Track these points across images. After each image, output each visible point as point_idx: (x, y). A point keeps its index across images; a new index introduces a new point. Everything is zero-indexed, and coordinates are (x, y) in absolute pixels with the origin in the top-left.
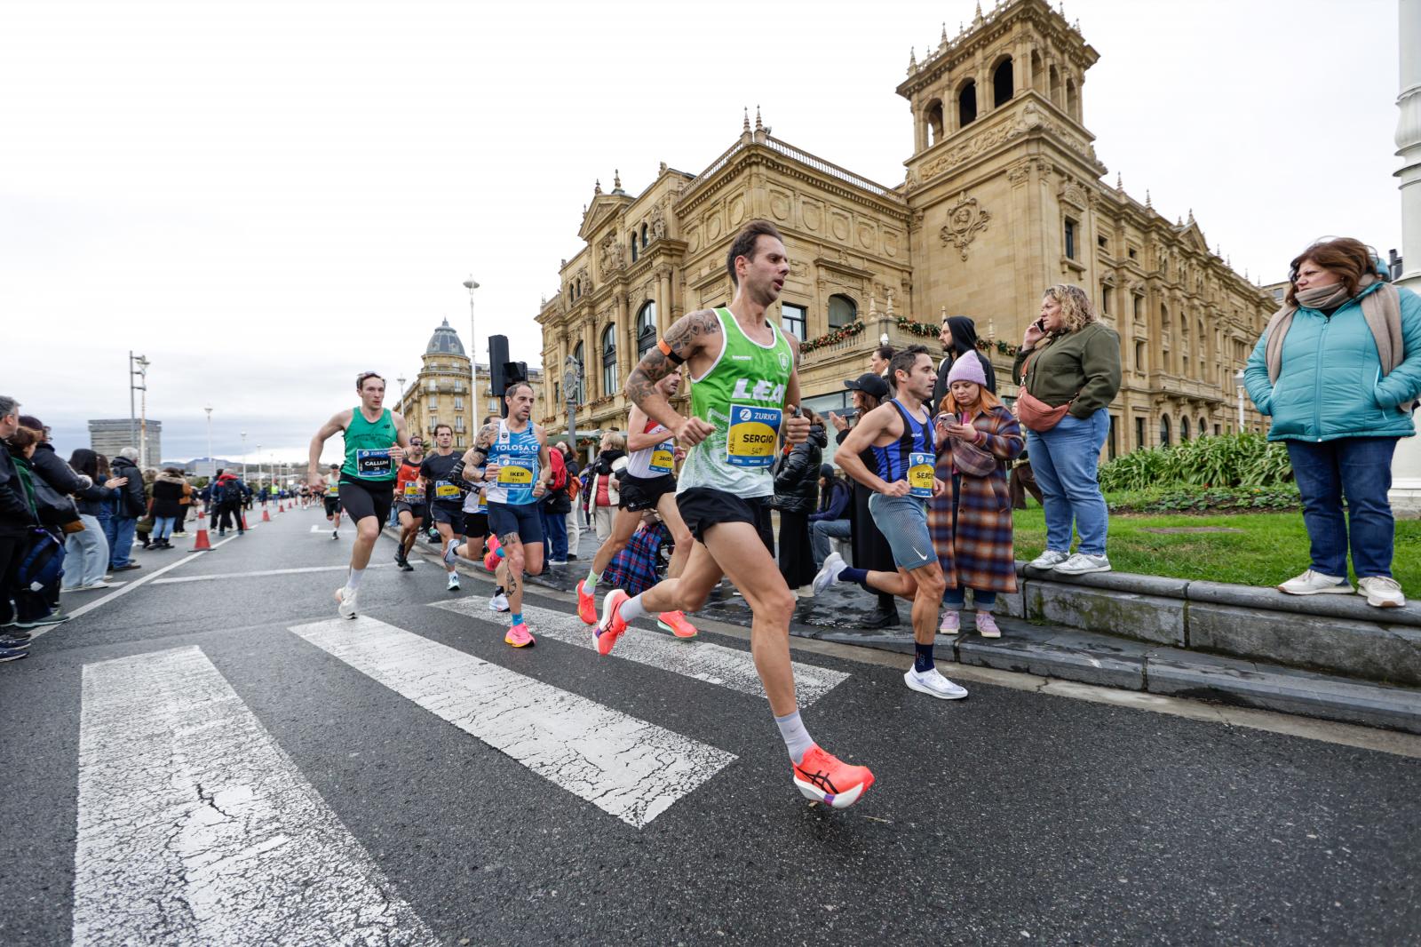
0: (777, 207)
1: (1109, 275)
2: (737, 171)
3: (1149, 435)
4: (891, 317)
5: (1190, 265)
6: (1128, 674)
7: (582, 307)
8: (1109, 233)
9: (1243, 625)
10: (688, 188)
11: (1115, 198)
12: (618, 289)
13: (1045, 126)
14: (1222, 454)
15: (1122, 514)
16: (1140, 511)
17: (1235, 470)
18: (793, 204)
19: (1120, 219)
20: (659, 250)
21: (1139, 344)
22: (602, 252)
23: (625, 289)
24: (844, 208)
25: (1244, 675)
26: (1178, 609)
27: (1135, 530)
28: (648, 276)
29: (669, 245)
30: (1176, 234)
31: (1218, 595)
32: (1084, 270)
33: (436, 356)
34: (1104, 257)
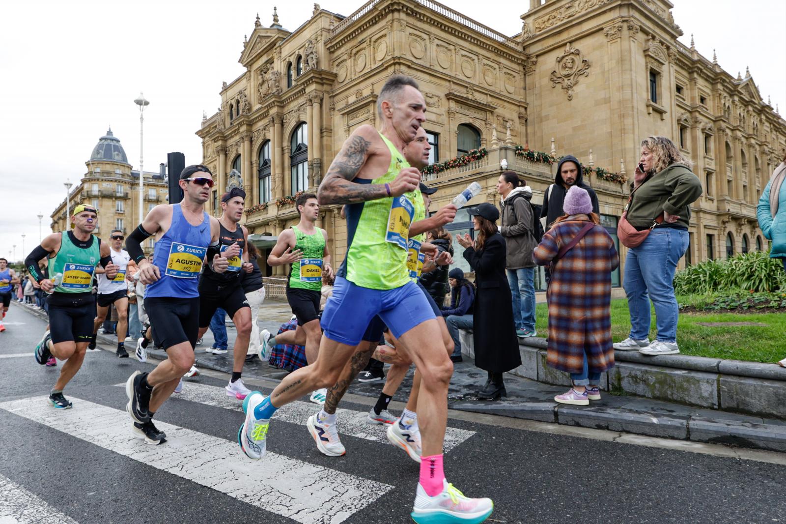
0: (415, 48)
1: (685, 117)
2: (381, 16)
3: (717, 249)
4: (509, 145)
5: (748, 111)
6: (677, 428)
7: (241, 124)
8: (685, 83)
9: (755, 391)
10: (338, 27)
11: (690, 55)
12: (274, 111)
14: (766, 266)
15: (687, 312)
16: (701, 310)
17: (775, 278)
18: (428, 45)
19: (693, 72)
20: (311, 78)
21: (709, 174)
22: (260, 77)
23: (280, 111)
24: (471, 52)
25: (754, 426)
26: (713, 381)
27: (692, 324)
28: (302, 100)
29: (321, 75)
30: (736, 86)
31: (739, 369)
32: (665, 112)
33: (100, 163)
34: (681, 102)
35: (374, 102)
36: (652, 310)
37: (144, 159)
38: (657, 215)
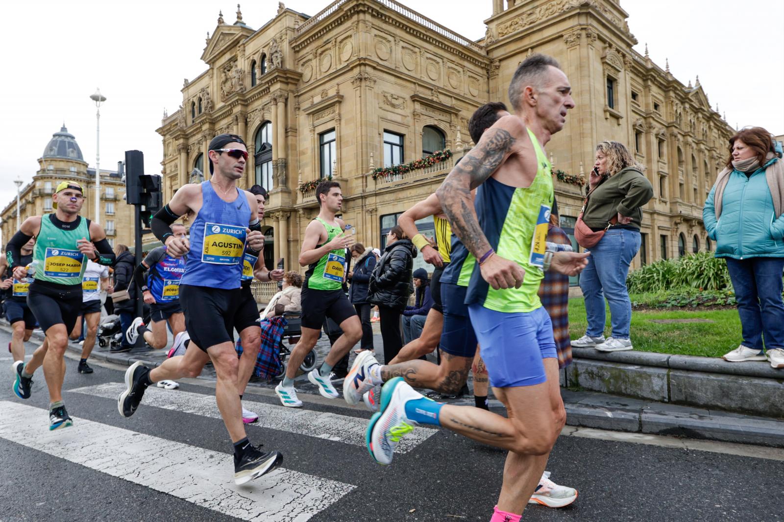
0: (380, 49)
1: (640, 122)
2: (347, 17)
3: (670, 248)
5: (698, 118)
6: (630, 421)
7: (203, 123)
8: (639, 90)
9: (702, 384)
10: (303, 26)
11: (644, 63)
12: (237, 109)
13: (591, 4)
14: (714, 266)
15: (641, 310)
16: (654, 308)
17: (722, 277)
18: (394, 47)
19: (647, 80)
20: (276, 77)
21: (662, 178)
22: (223, 75)
23: (244, 109)
24: (436, 55)
25: (701, 417)
26: (664, 375)
27: (646, 321)
28: (266, 99)
29: (286, 74)
30: (687, 94)
31: (687, 364)
32: (622, 118)
33: (53, 160)
34: (636, 108)
35: (340, 102)
36: (607, 307)
37: (100, 157)
38: (612, 216)
